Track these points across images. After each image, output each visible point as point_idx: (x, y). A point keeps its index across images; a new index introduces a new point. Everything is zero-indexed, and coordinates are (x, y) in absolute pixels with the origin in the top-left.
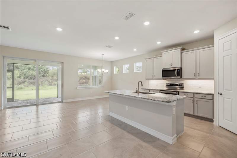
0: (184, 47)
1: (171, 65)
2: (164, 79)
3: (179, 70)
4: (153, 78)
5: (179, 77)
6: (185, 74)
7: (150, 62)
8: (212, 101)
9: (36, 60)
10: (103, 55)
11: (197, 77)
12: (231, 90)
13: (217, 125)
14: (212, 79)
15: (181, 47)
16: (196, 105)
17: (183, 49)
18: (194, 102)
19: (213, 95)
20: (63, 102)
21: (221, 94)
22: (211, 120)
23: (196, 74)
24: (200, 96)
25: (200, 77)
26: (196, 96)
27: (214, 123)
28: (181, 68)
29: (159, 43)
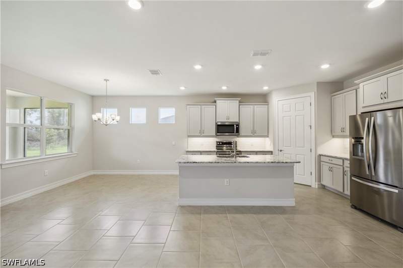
1: (228, 118)
3: (238, 125)
4: (202, 134)
5: (238, 134)
6: (242, 130)
7: (196, 110)
15: (240, 99)
21: (281, 151)
23: (253, 131)
25: (257, 134)
29: (224, 89)
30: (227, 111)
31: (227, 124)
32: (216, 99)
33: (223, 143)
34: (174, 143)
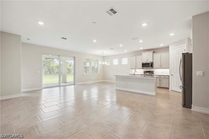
0: (154, 51)
1: (147, 60)
2: (143, 69)
3: (152, 63)
4: (136, 68)
5: (152, 67)
6: (155, 65)
7: (134, 58)
8: (168, 79)
9: (59, 55)
10: (103, 53)
11: (161, 67)
12: (176, 73)
13: (171, 90)
14: (169, 68)
15: (153, 51)
16: (161, 82)
17: (154, 52)
18: (160, 80)
19: (169, 76)
20: (75, 85)
21: (172, 75)
22: (168, 88)
23: (160, 66)
24: (163, 77)
25: (163, 67)
26: (161, 77)
27: (170, 89)
28: (153, 62)
29: (141, 48)
30: (147, 57)
31: (144, 63)
32: (141, 52)
33: (146, 72)
34: (127, 71)
